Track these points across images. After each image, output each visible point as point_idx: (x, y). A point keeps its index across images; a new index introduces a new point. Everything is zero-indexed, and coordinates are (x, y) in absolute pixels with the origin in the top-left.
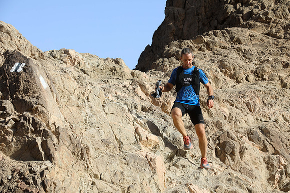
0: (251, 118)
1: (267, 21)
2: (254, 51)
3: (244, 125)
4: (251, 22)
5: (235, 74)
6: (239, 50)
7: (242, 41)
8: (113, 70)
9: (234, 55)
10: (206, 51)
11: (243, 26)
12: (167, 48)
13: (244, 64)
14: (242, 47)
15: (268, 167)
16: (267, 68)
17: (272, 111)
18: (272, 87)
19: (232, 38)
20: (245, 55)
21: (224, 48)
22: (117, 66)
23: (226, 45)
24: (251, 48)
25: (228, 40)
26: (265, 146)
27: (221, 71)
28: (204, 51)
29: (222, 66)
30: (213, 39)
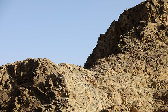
0: (120, 86)
1: (130, 52)
2: (125, 62)
3: (117, 88)
4: (125, 52)
5: (117, 71)
6: (120, 62)
7: (121, 59)
8: (79, 70)
9: (118, 64)
10: (109, 62)
11: (123, 53)
12: (96, 61)
13: (121, 67)
14: (121, 61)
15: (122, 100)
16: (128, 69)
17: (127, 83)
18: (129, 75)
19: (118, 58)
20: (122, 64)
21: (115, 61)
22: (80, 68)
24: (124, 61)
25: (116, 58)
26: (122, 94)
27: (113, 70)
28: (108, 62)
29: (113, 68)
30: (112, 58)
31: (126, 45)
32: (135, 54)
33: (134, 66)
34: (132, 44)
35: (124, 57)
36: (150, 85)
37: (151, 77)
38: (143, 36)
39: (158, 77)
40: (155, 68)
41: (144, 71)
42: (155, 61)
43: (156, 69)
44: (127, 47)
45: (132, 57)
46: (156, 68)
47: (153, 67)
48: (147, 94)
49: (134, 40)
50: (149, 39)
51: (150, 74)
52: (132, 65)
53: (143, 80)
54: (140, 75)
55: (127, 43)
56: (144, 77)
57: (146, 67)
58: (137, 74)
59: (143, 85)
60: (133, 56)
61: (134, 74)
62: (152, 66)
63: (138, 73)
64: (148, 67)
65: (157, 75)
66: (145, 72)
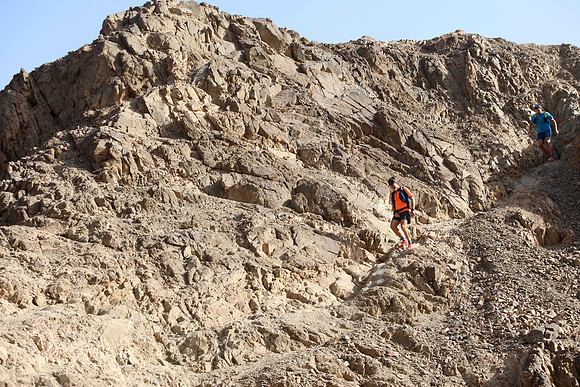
31: (41, 192)
32: (83, 225)
33: (90, 271)
34: (66, 189)
35: (40, 238)
36: (174, 349)
37: (170, 315)
38: (106, 160)
39: (200, 313)
40: (181, 279)
41: (135, 291)
42: (176, 249)
43: (187, 282)
44: (47, 201)
45: (74, 238)
46: (186, 276)
47: (172, 275)
49: (73, 175)
50: (134, 168)
51: (163, 302)
52: (83, 270)
53: (141, 328)
54: (124, 308)
55: (44, 185)
57: (143, 277)
58: (107, 303)
59: (145, 350)
60: (79, 232)
61: (97, 305)
62: (167, 273)
63: (114, 302)
64: (151, 275)
65: (197, 307)
66: (143, 296)
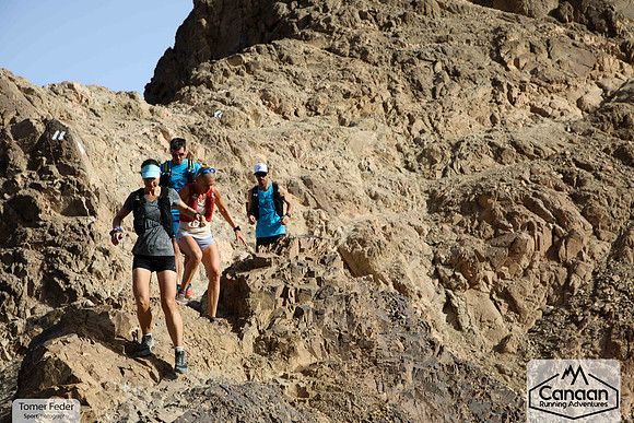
0: (294, 166)
2: (308, 73)
3: (284, 175)
5: (280, 108)
6: (288, 73)
7: (294, 60)
8: (128, 107)
9: (282, 81)
10: (246, 75)
11: (298, 38)
12: (195, 72)
13: (294, 93)
14: (293, 69)
15: (307, 224)
16: (323, 98)
17: (320, 156)
19: (281, 56)
20: (297, 80)
21: (270, 70)
22: (132, 102)
23: (273, 67)
24: (306, 70)
25: (275, 58)
26: (306, 200)
27: (264, 104)
28: (243, 75)
29: (265, 96)
30: (256, 59)
48: (404, 194)
56: (388, 130)
